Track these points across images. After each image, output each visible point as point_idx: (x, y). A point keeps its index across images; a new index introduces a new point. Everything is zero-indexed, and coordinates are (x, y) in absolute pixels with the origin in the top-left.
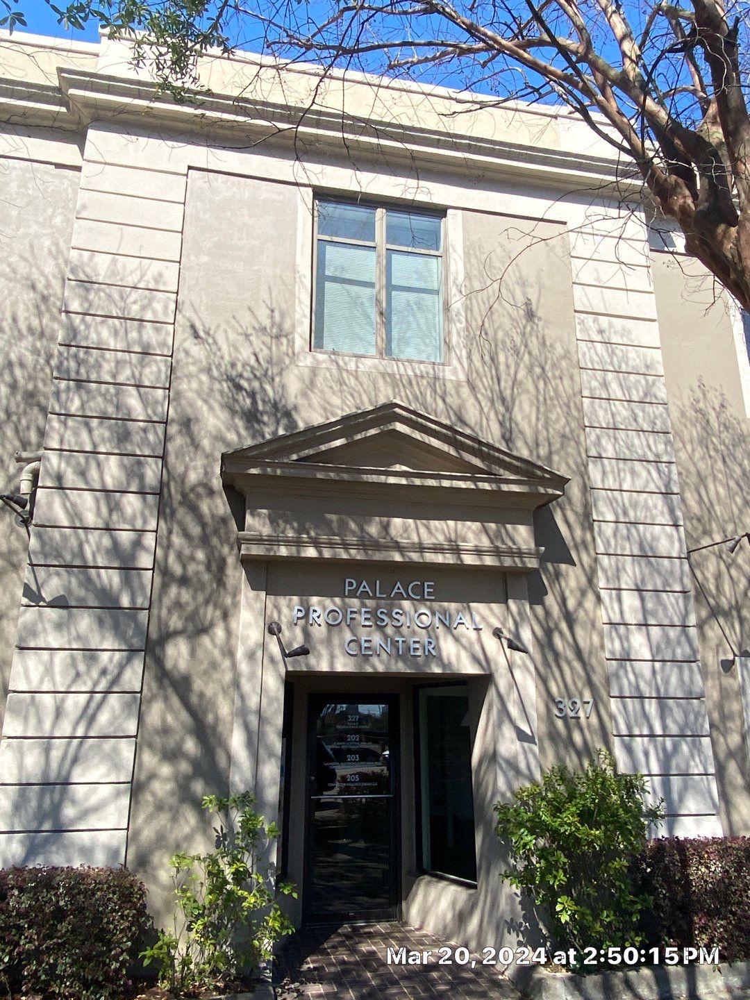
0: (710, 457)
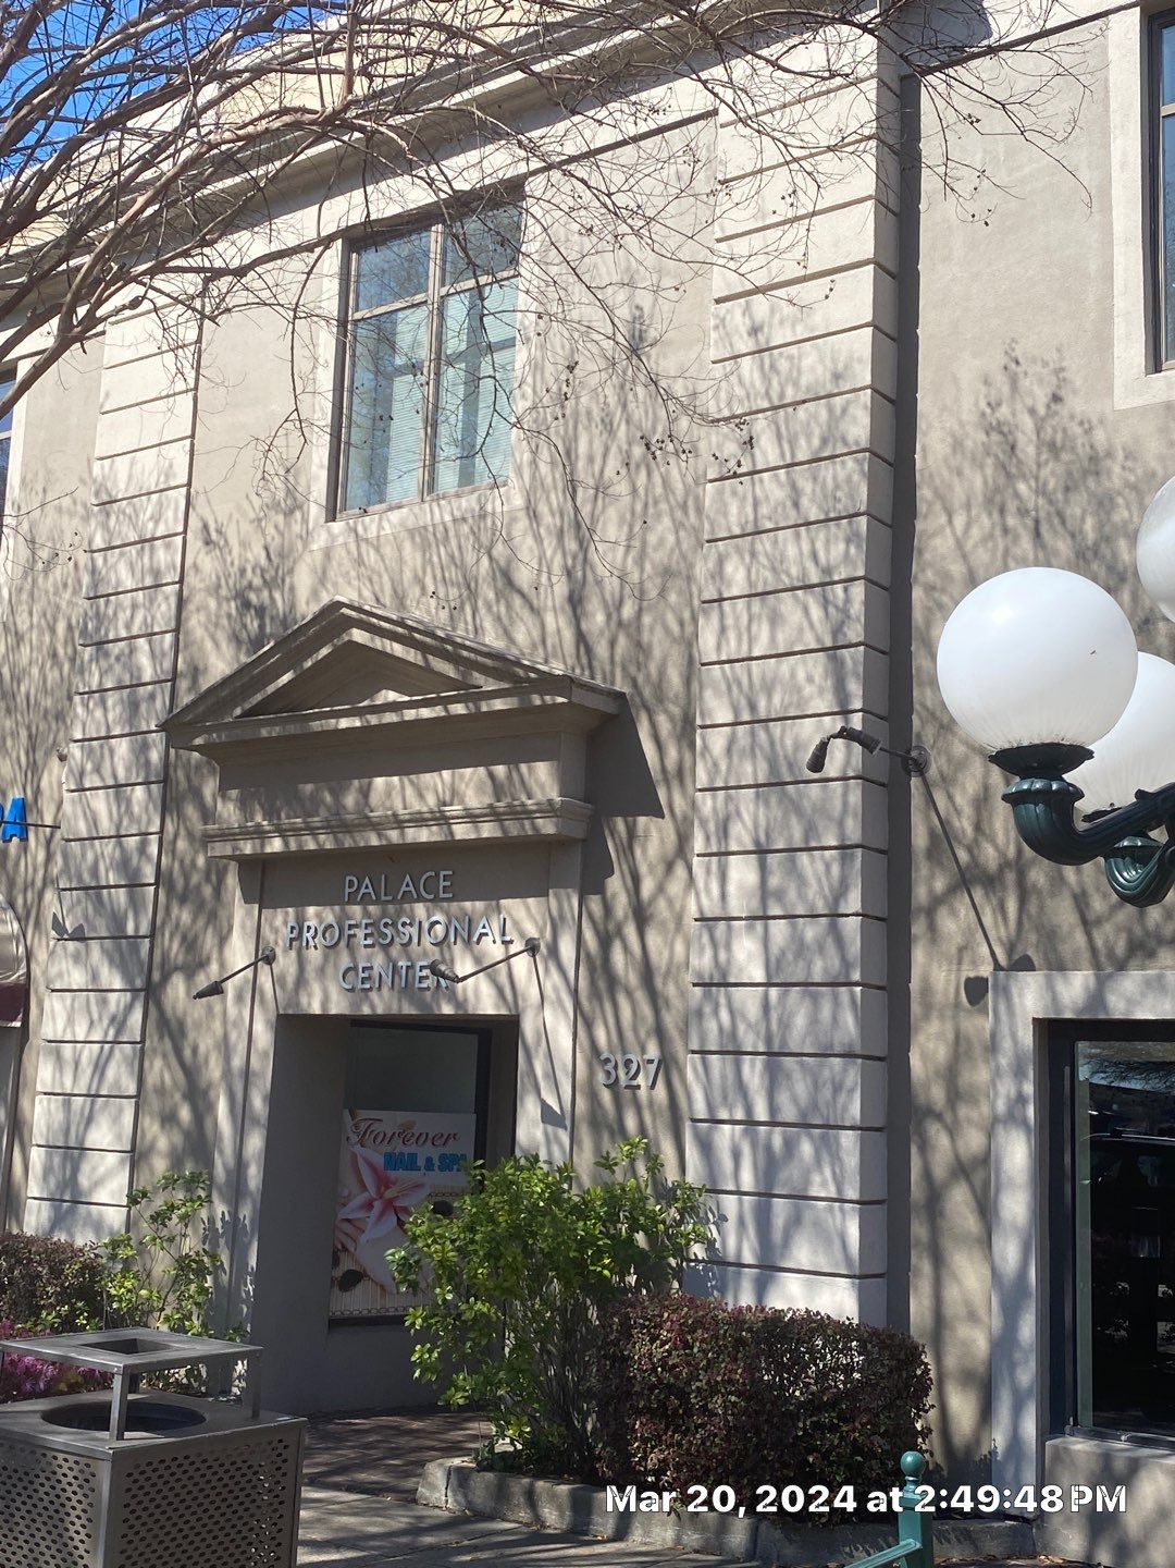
0: (1006, 531)
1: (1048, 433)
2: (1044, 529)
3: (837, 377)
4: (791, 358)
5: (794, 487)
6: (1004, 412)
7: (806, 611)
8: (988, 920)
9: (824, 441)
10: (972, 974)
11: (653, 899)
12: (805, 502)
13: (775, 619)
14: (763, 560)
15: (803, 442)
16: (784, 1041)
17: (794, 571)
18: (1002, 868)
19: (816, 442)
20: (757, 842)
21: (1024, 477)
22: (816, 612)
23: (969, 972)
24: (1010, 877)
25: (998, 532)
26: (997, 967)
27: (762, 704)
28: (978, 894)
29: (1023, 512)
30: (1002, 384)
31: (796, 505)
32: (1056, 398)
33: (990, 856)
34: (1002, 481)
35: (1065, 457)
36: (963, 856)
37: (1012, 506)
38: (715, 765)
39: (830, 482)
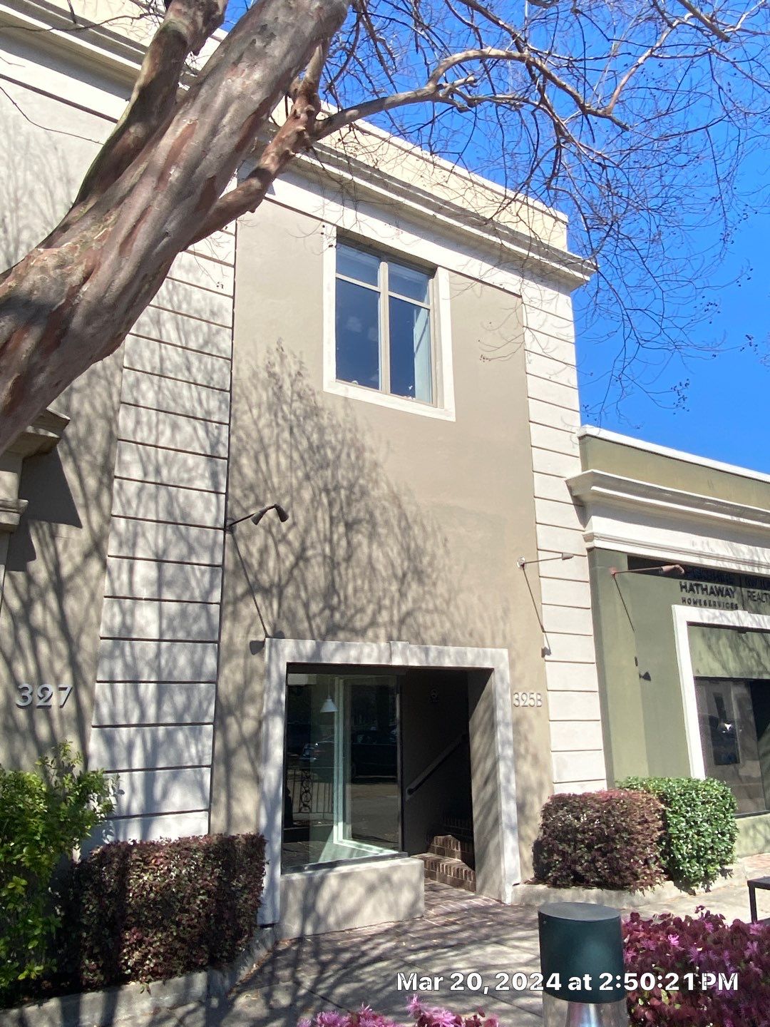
0: (278, 424)
1: (296, 388)
2: (295, 430)
3: (213, 313)
4: (186, 290)
5: (187, 359)
6: (277, 369)
7: (195, 429)
8: (263, 612)
9: (206, 343)
10: (254, 639)
11: (71, 577)
12: (194, 370)
13: (175, 427)
14: (166, 392)
15: (193, 337)
16: (170, 673)
17: (188, 405)
18: (272, 585)
19: (201, 341)
20: (156, 554)
21: (286, 402)
22: (201, 433)
23: (252, 638)
24: (275, 591)
25: (274, 424)
26: (267, 636)
27: (165, 472)
28: (259, 598)
29: (284, 418)
30: (275, 357)
31: (189, 369)
32: (299, 374)
33: (265, 579)
34: (275, 400)
35: (305, 401)
36: (251, 577)
37: (280, 415)
38: (129, 502)
39: (209, 367)
